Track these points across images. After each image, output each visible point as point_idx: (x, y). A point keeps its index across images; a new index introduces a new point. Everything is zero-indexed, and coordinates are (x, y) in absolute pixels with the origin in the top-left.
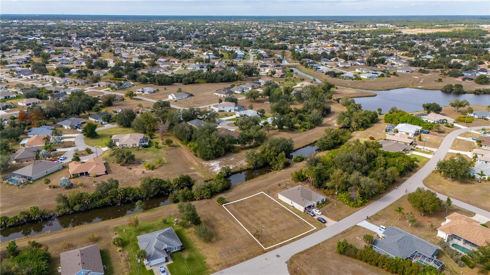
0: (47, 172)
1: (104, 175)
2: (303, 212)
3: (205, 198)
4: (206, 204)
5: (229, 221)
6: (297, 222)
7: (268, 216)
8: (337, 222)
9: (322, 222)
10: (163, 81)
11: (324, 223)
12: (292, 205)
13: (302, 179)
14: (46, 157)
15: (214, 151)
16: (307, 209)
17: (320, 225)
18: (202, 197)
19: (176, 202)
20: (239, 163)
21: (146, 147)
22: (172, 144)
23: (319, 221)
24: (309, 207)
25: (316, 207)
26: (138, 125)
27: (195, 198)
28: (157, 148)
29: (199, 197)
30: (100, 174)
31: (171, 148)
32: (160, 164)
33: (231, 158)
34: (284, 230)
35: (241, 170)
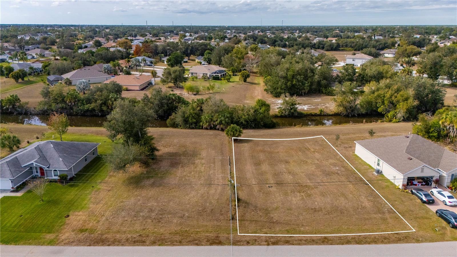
0: (89, 81)
1: (137, 90)
2: (401, 187)
3: (218, 129)
4: (212, 135)
5: (214, 163)
6: (367, 204)
7: (302, 175)
9: (449, 222)
12: (376, 168)
13: (435, 134)
14: (107, 72)
15: (289, 82)
16: (416, 185)
17: (439, 231)
18: (212, 125)
19: (174, 125)
20: (324, 105)
21: (216, 78)
22: (248, 80)
23: (440, 219)
24: (421, 180)
25: (445, 185)
26: (227, 60)
27: (201, 124)
28: (228, 82)
29: (209, 125)
30: (133, 89)
31: (246, 83)
32: (211, 92)
33: (317, 99)
34: (315, 211)
35: (321, 113)
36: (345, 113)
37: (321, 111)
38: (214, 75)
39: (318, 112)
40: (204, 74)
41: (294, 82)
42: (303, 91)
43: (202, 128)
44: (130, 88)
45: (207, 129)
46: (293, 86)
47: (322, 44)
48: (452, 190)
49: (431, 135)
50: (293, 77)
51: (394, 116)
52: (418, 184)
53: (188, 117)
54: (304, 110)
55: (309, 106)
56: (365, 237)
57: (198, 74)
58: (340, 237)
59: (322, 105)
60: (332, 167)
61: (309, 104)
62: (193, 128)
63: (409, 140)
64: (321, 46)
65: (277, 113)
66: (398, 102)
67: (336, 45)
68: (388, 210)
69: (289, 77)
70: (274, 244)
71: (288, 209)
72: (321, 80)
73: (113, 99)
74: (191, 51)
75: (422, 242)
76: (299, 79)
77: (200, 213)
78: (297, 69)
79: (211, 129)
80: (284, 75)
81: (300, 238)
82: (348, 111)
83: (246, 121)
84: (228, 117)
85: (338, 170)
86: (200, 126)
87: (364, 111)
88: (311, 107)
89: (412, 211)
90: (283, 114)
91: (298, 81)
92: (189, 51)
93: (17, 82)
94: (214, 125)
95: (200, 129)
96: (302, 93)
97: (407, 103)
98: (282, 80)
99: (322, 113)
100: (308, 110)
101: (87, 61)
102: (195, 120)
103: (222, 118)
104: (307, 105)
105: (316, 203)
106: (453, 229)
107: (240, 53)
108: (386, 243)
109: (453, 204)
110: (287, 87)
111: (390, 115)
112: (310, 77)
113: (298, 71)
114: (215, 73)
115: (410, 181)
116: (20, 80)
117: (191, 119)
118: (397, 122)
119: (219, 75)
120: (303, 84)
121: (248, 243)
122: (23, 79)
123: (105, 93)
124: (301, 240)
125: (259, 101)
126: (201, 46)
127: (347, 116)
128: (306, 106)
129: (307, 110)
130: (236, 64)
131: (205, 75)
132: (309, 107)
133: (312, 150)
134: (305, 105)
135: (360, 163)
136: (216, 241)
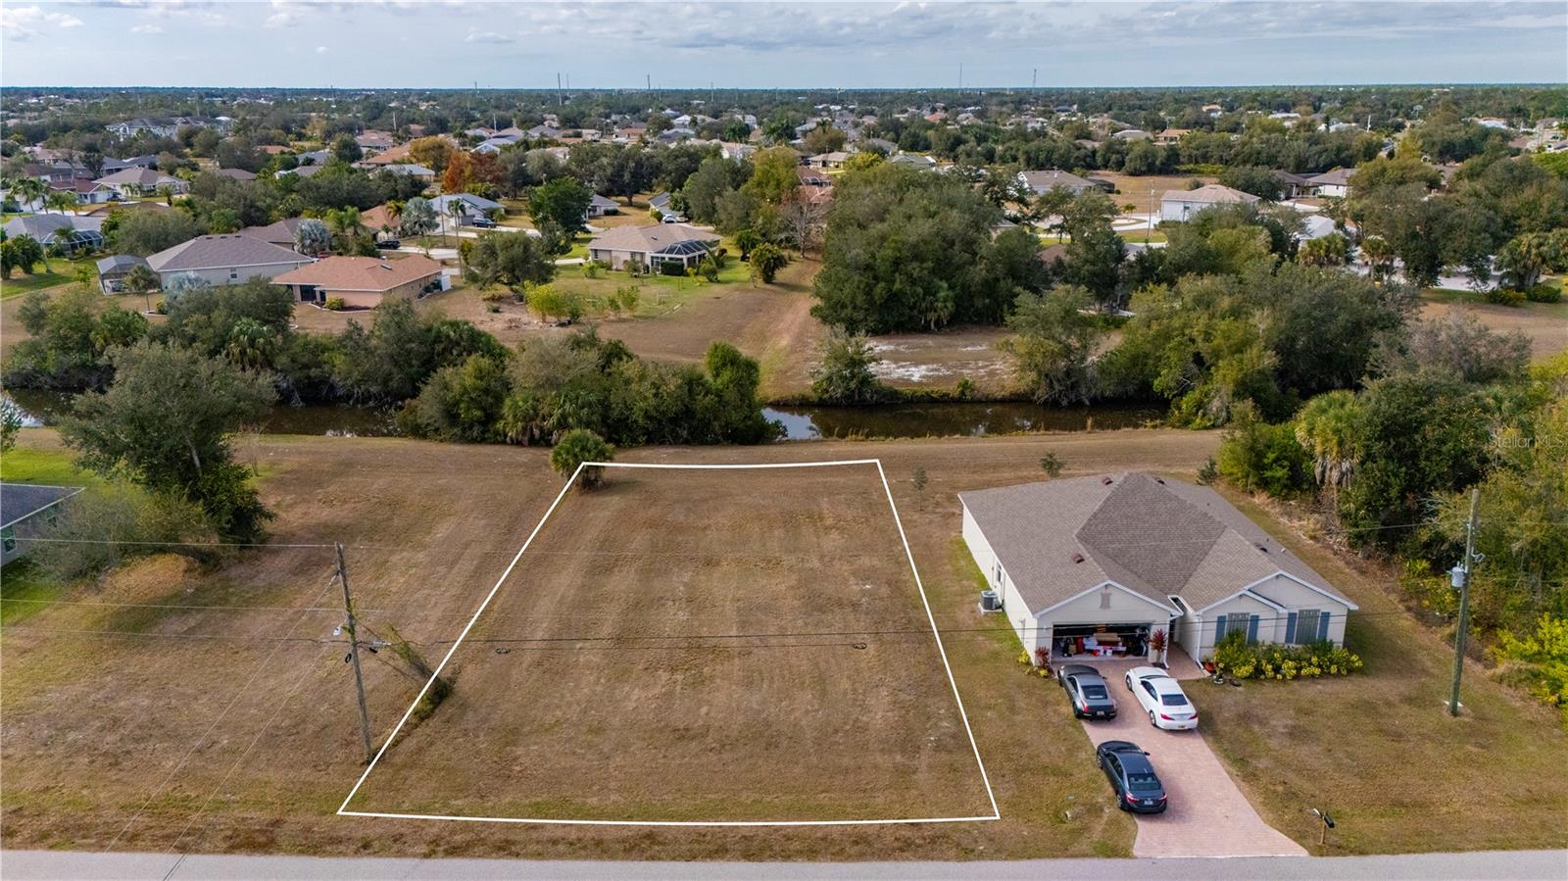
0: (234, 276)
1: (374, 308)
2: (1032, 656)
5: (453, 563)
6: (879, 716)
7: (730, 608)
8: (1304, 853)
10: (1042, 156)
11: (1127, 808)
12: (997, 589)
13: (1280, 473)
14: (310, 245)
15: (882, 285)
16: (1093, 652)
17: (1074, 819)
18: (536, 432)
19: (418, 432)
20: (987, 366)
21: (673, 269)
22: (781, 275)
23: (1103, 776)
24: (1114, 637)
25: (1197, 655)
26: (731, 206)
27: (500, 425)
28: (711, 281)
29: (524, 429)
30: (363, 305)
31: (769, 286)
32: (625, 315)
33: (973, 345)
34: (682, 738)
35: (963, 393)
36: (1042, 393)
37: (965, 385)
38: (667, 256)
39: (953, 390)
40: (633, 254)
41: (897, 286)
42: (932, 316)
43: (504, 443)
44: (352, 300)
45: (517, 443)
46: (894, 298)
47: (1118, 152)
48: (1213, 672)
49: (1268, 474)
50: (897, 263)
51: (1200, 405)
52: (1101, 648)
53: (456, 404)
54: (908, 382)
55: (931, 367)
56: (788, 836)
57: (614, 254)
58: (701, 834)
59: (980, 364)
60: (852, 580)
61: (933, 361)
62: (473, 441)
63: (1107, 491)
64: (1114, 157)
65: (809, 393)
66: (1217, 355)
67: (1164, 154)
68: (938, 741)
69: (882, 267)
70: (454, 851)
71: (590, 731)
72: (997, 280)
73: (244, 339)
74: (634, 175)
75: (981, 856)
76: (915, 275)
77: (272, 740)
78: (913, 239)
79: (533, 442)
80: (864, 257)
81: (559, 833)
82: (1057, 387)
83: (647, 415)
84: (590, 405)
85: (864, 593)
86: (497, 433)
87: (1108, 388)
88: (936, 370)
89: (1024, 745)
90: (826, 396)
91: (913, 282)
92: (627, 177)
93: (6, 278)
94: (542, 430)
95: (496, 442)
96: (928, 322)
97: (1241, 361)
98: (856, 278)
99: (967, 392)
100: (924, 380)
101: (258, 209)
102: (478, 413)
103: (567, 406)
104: (924, 364)
105: (704, 710)
106: (1123, 815)
107: (773, 183)
108: (849, 858)
109: (1175, 724)
110: (871, 302)
111: (1187, 402)
112: (959, 267)
113: (915, 246)
114: (671, 251)
115: (1068, 638)
116: (17, 272)
117: (468, 409)
118: (1206, 428)
119: (685, 257)
120: (930, 291)
121: (365, 847)
122: (28, 270)
123: (219, 316)
124: (555, 842)
125: (716, 348)
126: (677, 157)
127: (1053, 404)
128: (924, 367)
129: (920, 384)
130: (760, 221)
131: (638, 258)
132: (932, 370)
133: (829, 522)
134: (917, 364)
135: (958, 571)
136: (258, 841)
